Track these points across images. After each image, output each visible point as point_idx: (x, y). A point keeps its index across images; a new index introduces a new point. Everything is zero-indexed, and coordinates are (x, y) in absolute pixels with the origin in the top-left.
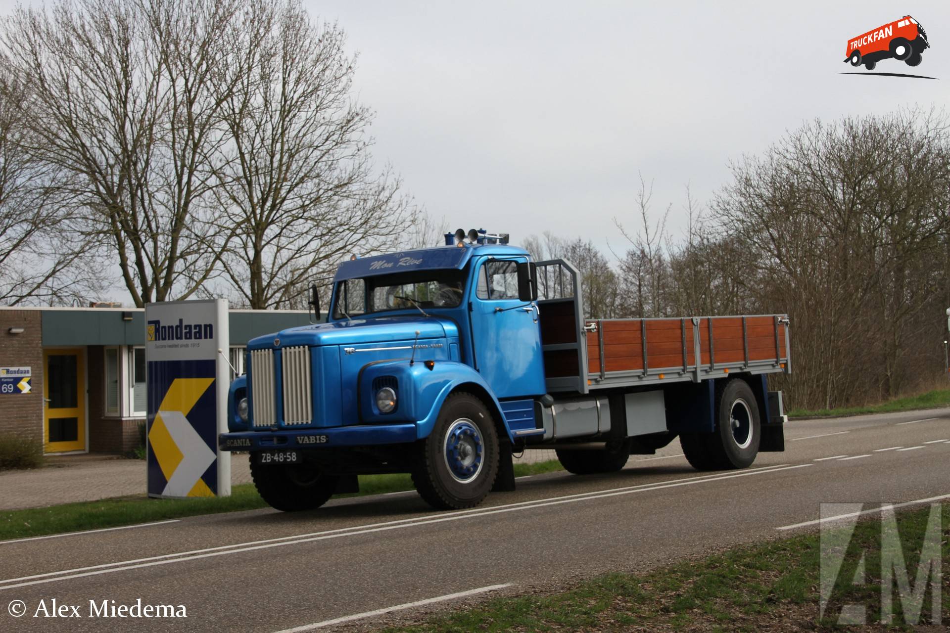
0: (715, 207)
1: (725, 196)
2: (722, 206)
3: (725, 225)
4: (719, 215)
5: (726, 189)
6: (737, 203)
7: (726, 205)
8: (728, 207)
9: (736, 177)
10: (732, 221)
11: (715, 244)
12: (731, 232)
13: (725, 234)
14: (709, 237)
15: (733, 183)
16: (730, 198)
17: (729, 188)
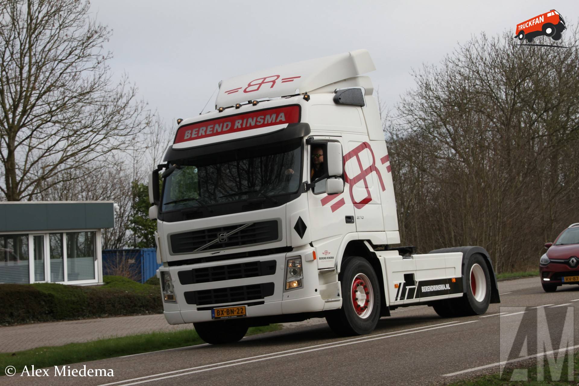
0: (401, 108)
1: (409, 99)
2: (407, 107)
3: (410, 123)
4: (405, 115)
5: (410, 93)
6: (419, 105)
7: (410, 107)
8: (412, 108)
9: (418, 83)
10: (416, 119)
11: (402, 138)
12: (415, 129)
13: (410, 130)
14: (398, 133)
15: (415, 87)
16: (413, 101)
17: (412, 92)
